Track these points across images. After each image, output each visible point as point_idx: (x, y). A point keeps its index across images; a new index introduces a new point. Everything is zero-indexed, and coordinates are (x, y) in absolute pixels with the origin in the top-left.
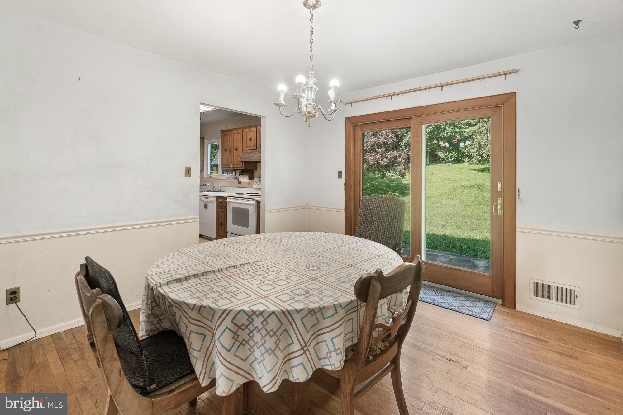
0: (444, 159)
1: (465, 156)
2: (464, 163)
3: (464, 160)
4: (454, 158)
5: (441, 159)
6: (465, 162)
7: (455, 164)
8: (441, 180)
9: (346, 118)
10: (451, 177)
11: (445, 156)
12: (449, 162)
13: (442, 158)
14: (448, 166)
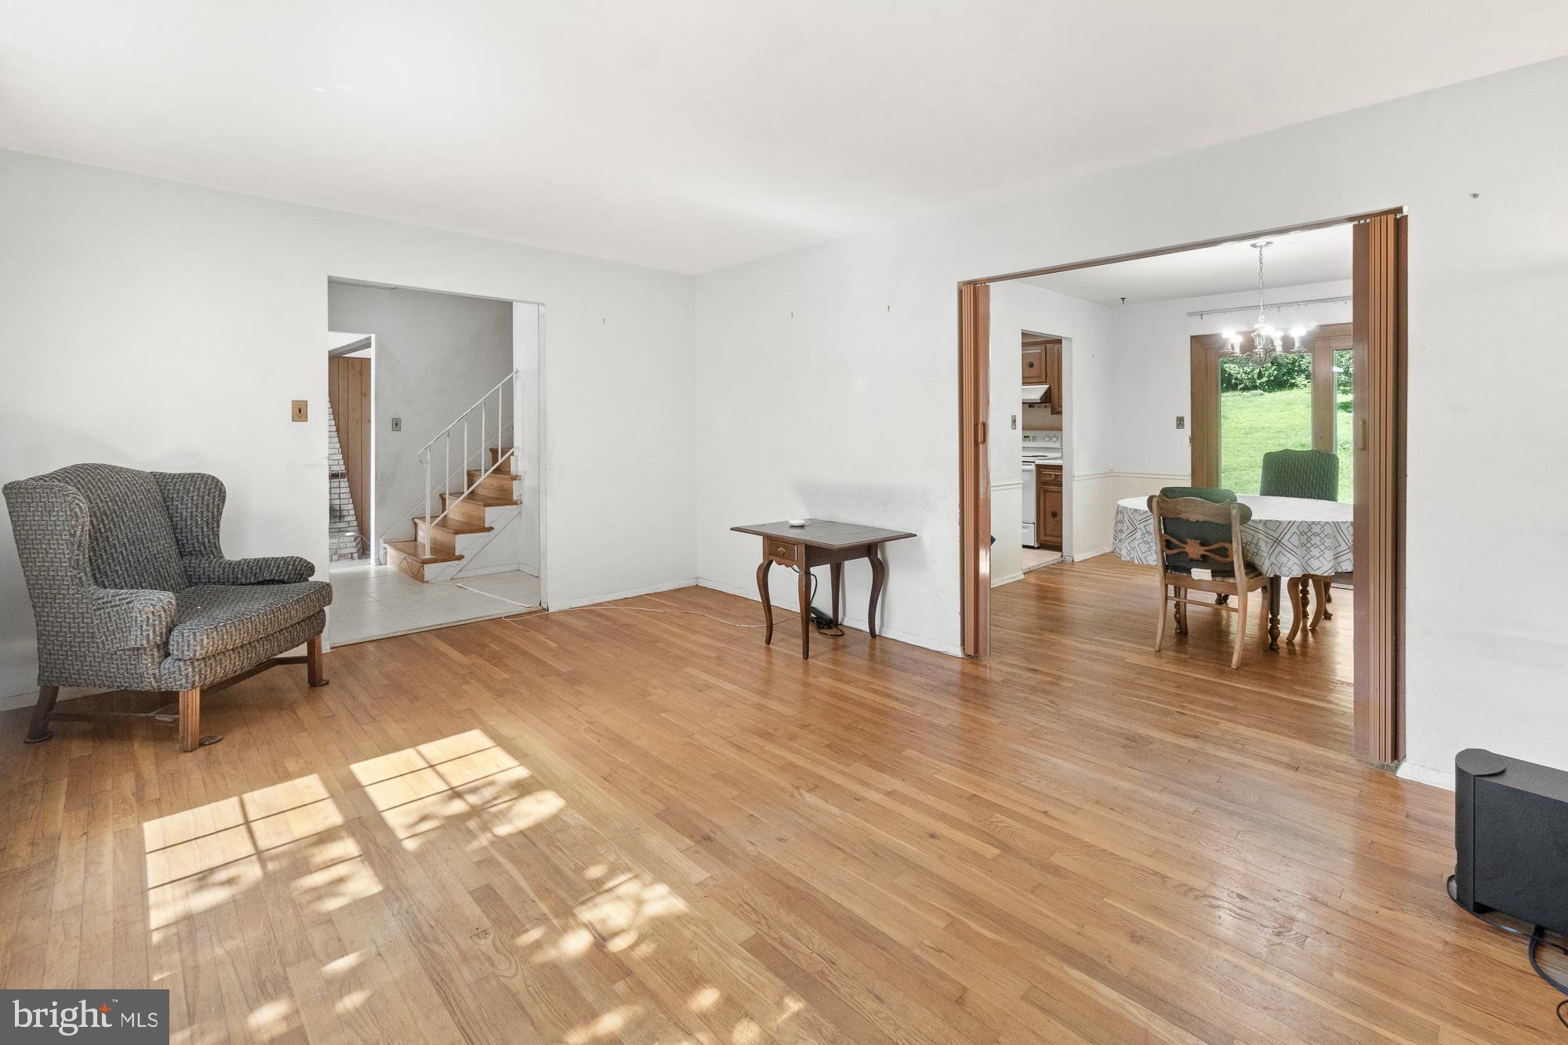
0: (1241, 381)
1: (1296, 371)
2: (1295, 391)
3: (1293, 381)
4: (1269, 376)
5: (1234, 381)
6: (1297, 386)
7: (1269, 392)
8: (1243, 431)
9: (1192, 337)
10: (1267, 425)
11: (1245, 373)
12: (1255, 387)
13: (1236, 379)
14: (1253, 398)
